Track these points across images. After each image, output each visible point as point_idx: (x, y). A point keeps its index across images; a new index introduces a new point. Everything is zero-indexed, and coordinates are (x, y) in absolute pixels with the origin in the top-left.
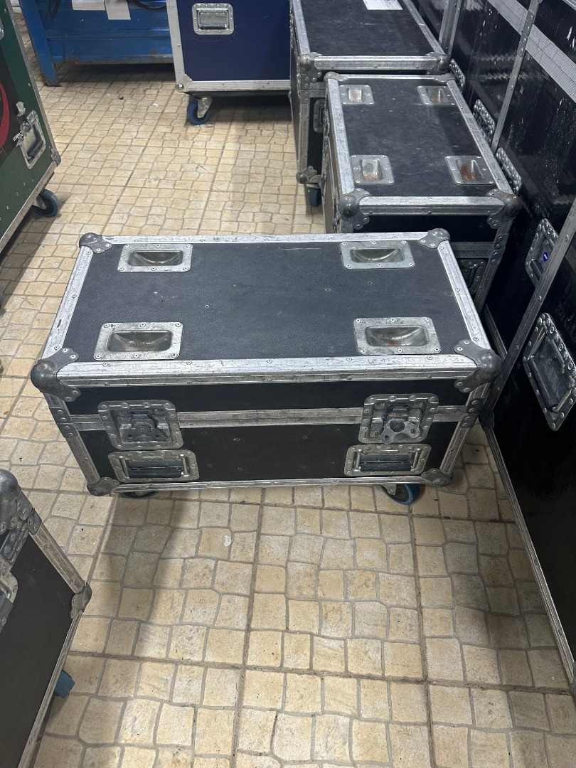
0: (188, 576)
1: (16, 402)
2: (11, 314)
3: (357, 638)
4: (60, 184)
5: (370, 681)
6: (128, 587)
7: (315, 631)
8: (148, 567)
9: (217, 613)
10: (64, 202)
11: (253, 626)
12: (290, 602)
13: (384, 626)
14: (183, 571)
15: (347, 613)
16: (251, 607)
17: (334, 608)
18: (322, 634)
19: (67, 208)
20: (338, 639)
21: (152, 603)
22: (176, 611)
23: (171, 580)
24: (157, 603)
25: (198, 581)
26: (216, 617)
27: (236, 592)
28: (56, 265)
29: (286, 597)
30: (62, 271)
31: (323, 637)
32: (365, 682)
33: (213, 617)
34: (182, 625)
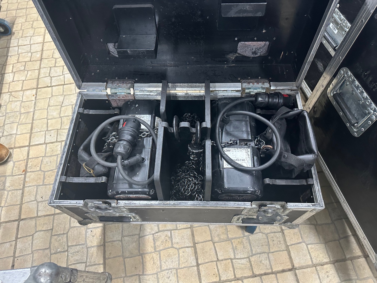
0: (158, 243)
1: (27, 162)
2: (5, 107)
3: (254, 255)
4: (7, 11)
5: (266, 276)
6: (127, 258)
7: (233, 257)
8: (134, 244)
9: (179, 260)
10: (13, 24)
11: (199, 262)
12: (215, 244)
13: (266, 245)
14: (154, 241)
15: (246, 243)
16: (196, 253)
17: (239, 242)
18: (236, 257)
19: (17, 27)
20: (245, 258)
21: (143, 263)
22: (157, 265)
23: (149, 247)
24: (145, 263)
25: (164, 245)
26: (179, 263)
27: (186, 246)
28: (23, 68)
29: (213, 242)
30: (28, 71)
31: (237, 259)
32: (264, 277)
33: (178, 263)
34: (162, 271)
